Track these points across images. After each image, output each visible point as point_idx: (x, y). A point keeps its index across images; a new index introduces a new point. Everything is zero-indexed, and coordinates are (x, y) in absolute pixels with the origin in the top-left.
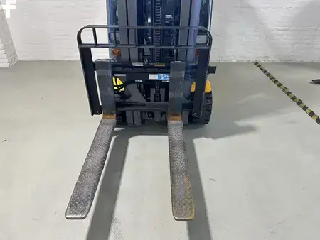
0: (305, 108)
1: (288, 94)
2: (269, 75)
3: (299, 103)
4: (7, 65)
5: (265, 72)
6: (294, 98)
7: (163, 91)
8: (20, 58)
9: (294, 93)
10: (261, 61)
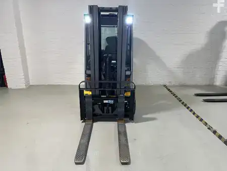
0: (188, 108)
1: (180, 101)
2: (171, 91)
3: (185, 105)
4: (24, 87)
5: (169, 90)
6: (183, 103)
7: (110, 108)
8: (31, 84)
9: (183, 101)
10: (167, 84)
